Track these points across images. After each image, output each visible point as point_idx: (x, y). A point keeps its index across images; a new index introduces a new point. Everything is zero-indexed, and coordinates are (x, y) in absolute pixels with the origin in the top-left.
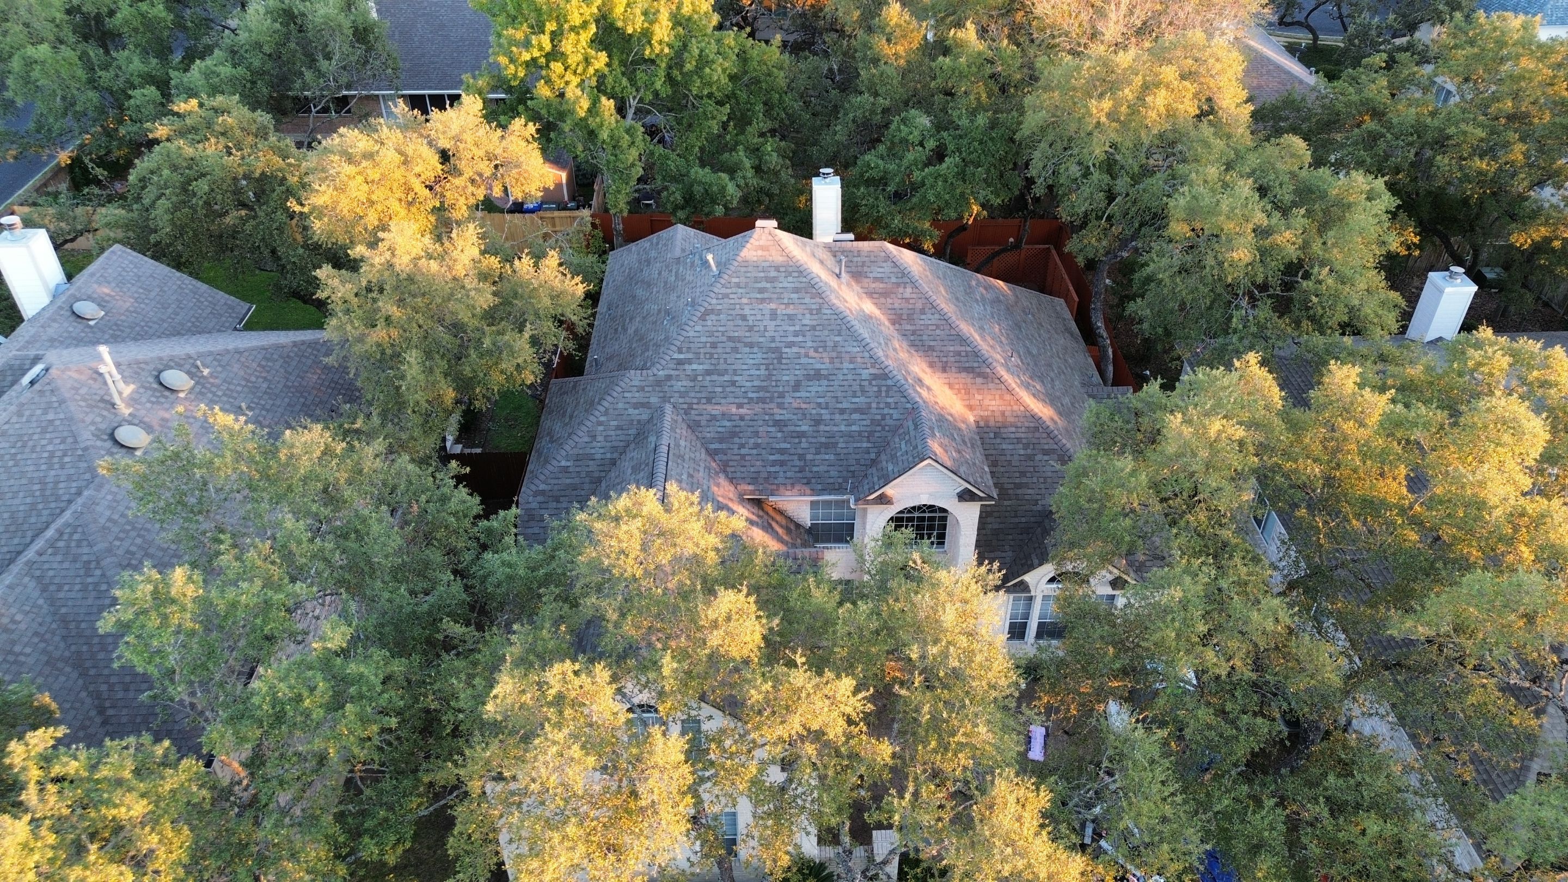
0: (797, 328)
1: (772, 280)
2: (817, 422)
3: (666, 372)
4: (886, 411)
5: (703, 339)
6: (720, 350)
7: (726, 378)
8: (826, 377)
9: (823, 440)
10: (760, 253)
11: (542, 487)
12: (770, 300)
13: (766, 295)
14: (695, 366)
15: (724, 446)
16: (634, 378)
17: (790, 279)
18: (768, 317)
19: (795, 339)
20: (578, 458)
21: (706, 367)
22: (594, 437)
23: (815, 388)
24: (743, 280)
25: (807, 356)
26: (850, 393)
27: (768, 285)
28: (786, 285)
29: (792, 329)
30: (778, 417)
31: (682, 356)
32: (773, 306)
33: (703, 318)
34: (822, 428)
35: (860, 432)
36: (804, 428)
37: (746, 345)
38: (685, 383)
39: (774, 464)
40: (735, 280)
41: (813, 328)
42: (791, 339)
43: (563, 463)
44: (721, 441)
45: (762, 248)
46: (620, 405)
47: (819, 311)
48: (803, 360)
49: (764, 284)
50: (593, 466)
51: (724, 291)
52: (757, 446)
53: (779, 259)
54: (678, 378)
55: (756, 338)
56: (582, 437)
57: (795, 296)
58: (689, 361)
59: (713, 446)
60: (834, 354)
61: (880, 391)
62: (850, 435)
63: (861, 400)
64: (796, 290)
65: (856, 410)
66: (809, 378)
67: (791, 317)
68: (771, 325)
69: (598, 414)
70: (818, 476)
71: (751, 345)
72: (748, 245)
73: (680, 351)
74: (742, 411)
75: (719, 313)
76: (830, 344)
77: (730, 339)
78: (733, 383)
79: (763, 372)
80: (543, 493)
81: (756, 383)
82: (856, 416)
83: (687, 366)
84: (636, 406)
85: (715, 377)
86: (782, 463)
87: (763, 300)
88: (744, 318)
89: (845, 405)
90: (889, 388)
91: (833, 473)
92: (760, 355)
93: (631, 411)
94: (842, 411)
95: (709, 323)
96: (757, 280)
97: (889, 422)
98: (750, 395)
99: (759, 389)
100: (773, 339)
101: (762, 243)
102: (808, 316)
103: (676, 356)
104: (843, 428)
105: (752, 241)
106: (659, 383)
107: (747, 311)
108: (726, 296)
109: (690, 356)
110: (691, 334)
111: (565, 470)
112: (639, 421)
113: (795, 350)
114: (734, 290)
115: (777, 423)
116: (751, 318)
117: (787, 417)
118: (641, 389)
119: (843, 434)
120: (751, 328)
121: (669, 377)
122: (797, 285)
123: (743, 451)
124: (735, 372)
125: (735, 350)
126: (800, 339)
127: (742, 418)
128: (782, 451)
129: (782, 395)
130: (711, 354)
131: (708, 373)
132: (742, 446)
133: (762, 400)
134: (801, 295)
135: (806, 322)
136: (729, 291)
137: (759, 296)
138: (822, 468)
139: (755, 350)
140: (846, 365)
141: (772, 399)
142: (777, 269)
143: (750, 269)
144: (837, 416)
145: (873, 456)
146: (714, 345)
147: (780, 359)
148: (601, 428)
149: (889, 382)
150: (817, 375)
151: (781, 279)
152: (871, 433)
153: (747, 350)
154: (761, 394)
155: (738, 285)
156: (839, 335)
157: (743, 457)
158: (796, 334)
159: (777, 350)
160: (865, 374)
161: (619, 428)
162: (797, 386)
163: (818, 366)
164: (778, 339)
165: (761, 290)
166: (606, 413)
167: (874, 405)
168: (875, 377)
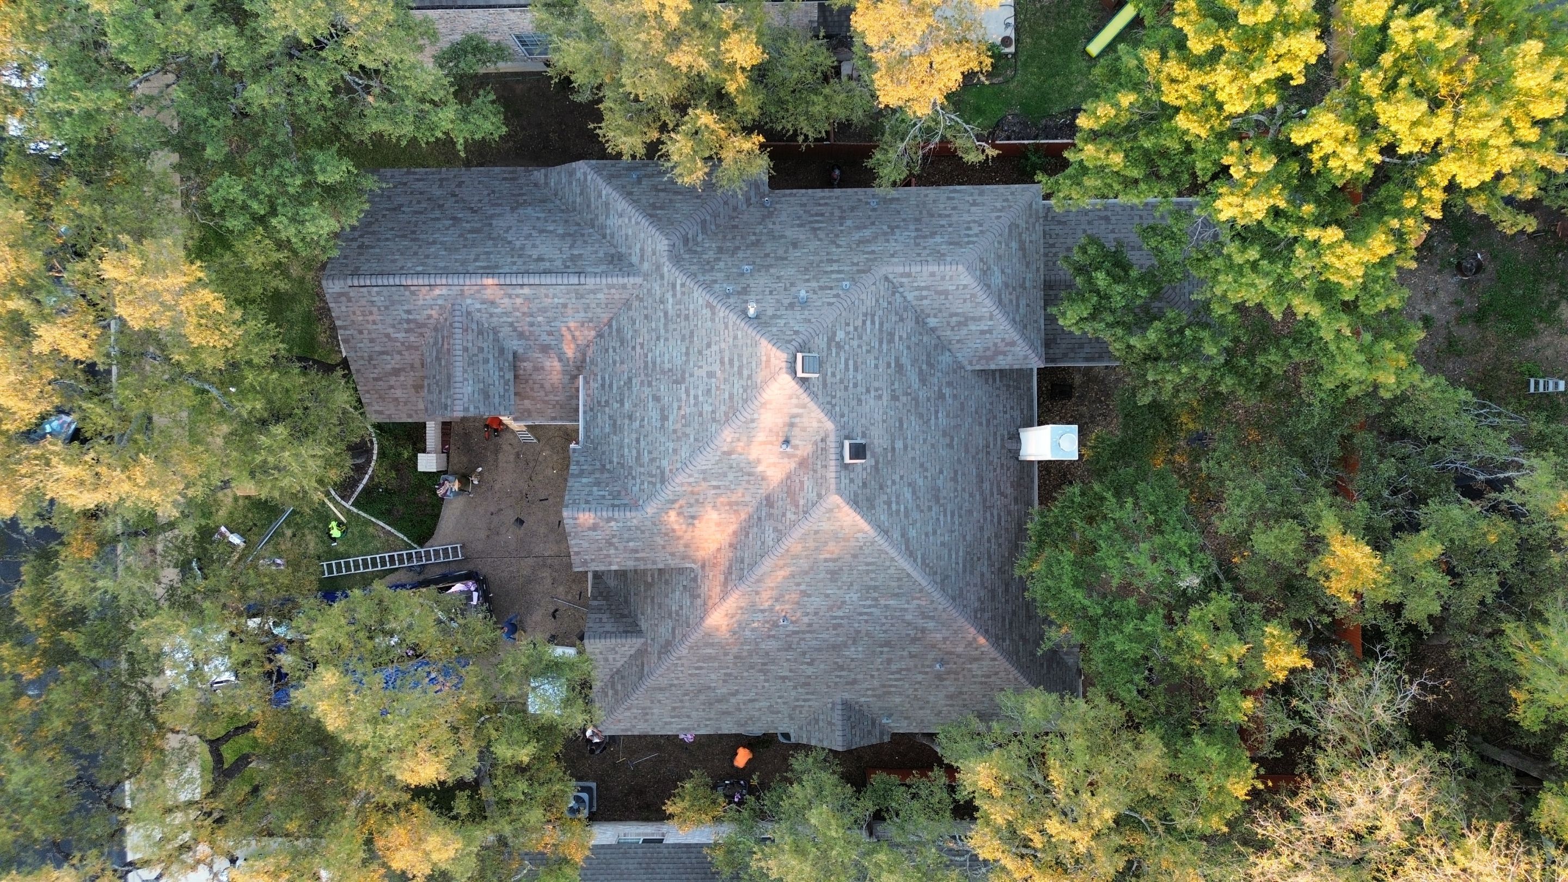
0: (701, 399)
1: (740, 373)
2: (630, 418)
3: (666, 275)
4: (638, 481)
5: (692, 307)
6: (683, 324)
7: (662, 331)
8: (663, 426)
9: (619, 423)
10: (764, 359)
11: (589, 177)
12: (723, 371)
13: (727, 366)
14: (671, 301)
15: (614, 333)
16: (662, 244)
17: (741, 391)
18: (710, 369)
19: (692, 397)
20: (607, 204)
21: (671, 312)
22: (621, 216)
23: (655, 415)
24: (740, 342)
25: (679, 408)
26: (651, 448)
27: (736, 369)
28: (736, 386)
29: (700, 393)
30: (634, 381)
31: (678, 287)
32: (719, 373)
33: (709, 305)
34: (627, 421)
35: (623, 456)
36: (627, 405)
37: (687, 348)
38: (658, 292)
39: (603, 379)
40: (739, 334)
41: (701, 415)
42: (692, 392)
43: (604, 192)
44: (618, 330)
45: (768, 361)
46: (642, 235)
47: (714, 420)
48: (675, 405)
49: (736, 364)
50: (602, 219)
51: (731, 324)
52: (614, 362)
53: (759, 378)
54: (662, 286)
55: (693, 358)
56: (621, 204)
57: (727, 396)
58: (674, 295)
59: (614, 323)
60: (679, 434)
61: (653, 476)
62: (622, 447)
63: (646, 458)
64: (731, 397)
65: (638, 452)
66: (662, 410)
67: (709, 391)
68: (702, 372)
69: (637, 216)
70: (594, 418)
71: (687, 354)
72: (770, 346)
73: (683, 285)
74: (638, 347)
75: (713, 320)
76: (688, 430)
77: (692, 333)
78: (658, 339)
79: (667, 366)
80: (586, 179)
81: (658, 360)
82: (634, 452)
83: (671, 293)
84: (642, 250)
85: (662, 320)
86: (603, 386)
87: (722, 363)
88: (709, 345)
89: (643, 443)
90: (654, 484)
91: (597, 431)
92: (680, 362)
93: (638, 246)
94: (638, 440)
95: (704, 311)
96: (740, 356)
97: (631, 482)
98: (650, 355)
99: (654, 363)
100: (692, 375)
101: (773, 360)
102: (710, 409)
103: (679, 282)
104: (626, 441)
105: (774, 349)
106: (658, 267)
107: (714, 348)
108: (726, 327)
109: (679, 295)
110: (696, 295)
111: (600, 196)
112: (630, 254)
113: (684, 396)
114: (731, 334)
115: (630, 379)
116: (708, 352)
117: (635, 389)
118: (654, 253)
119: (622, 440)
120: (700, 352)
121: (662, 277)
122: (736, 398)
123: (611, 350)
124: (666, 339)
125: (683, 339)
126: (692, 402)
127: (634, 348)
128: (611, 386)
129: (650, 384)
130: (678, 316)
131: (666, 314)
132: (614, 351)
133: (646, 367)
134: (727, 401)
135: (705, 405)
136: (730, 328)
137: (726, 360)
138: (599, 420)
139: (684, 358)
140: (671, 445)
141: (646, 375)
142: (750, 377)
143: (750, 349)
144: (634, 436)
145: (608, 466)
146: (687, 318)
147: (676, 382)
148: (627, 220)
149: (658, 486)
150: (664, 418)
151: (742, 382)
152: (622, 466)
153: (684, 350)
154: (650, 364)
155: (735, 338)
156: (696, 440)
157: (607, 350)
158: (696, 397)
159: (683, 380)
160: (665, 463)
161: (627, 235)
162: (657, 399)
163: (671, 418)
164: (692, 379)
165: (731, 361)
166: (637, 223)
167: (642, 470)
168: (663, 473)
